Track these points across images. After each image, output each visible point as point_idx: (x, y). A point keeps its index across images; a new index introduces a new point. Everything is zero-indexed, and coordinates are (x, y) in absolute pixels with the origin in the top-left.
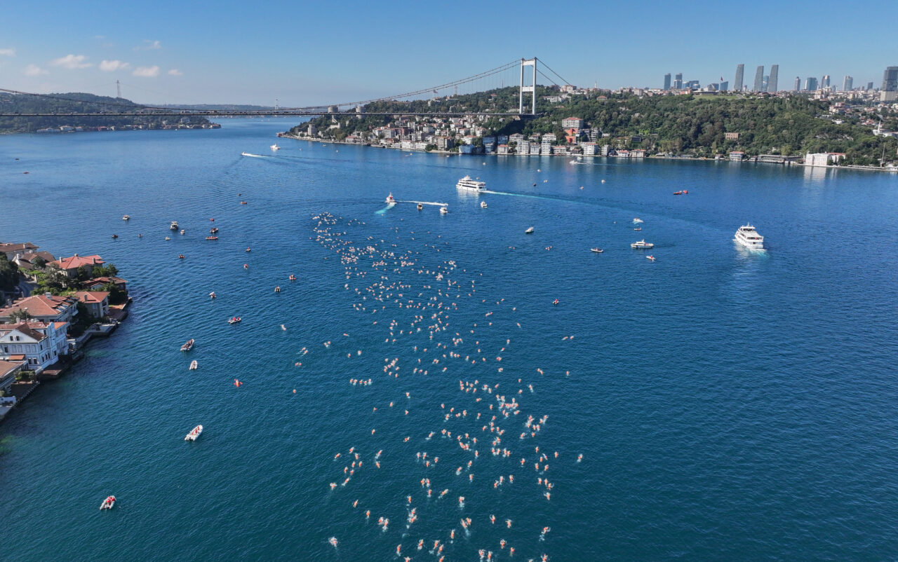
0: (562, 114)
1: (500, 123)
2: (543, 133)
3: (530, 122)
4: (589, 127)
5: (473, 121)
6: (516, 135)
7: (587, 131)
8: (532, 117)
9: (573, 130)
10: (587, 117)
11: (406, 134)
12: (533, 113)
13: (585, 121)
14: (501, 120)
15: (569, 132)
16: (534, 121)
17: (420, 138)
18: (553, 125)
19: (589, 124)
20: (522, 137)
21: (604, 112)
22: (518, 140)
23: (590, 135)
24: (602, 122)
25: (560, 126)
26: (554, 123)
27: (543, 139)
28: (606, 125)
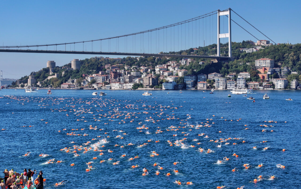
0: (255, 57)
1: (200, 65)
2: (238, 72)
3: (226, 63)
4: (279, 67)
5: (175, 65)
6: (214, 74)
7: (277, 69)
8: (228, 59)
9: (265, 69)
10: (277, 58)
11: (115, 77)
12: (230, 56)
13: (275, 61)
14: (201, 63)
15: (261, 71)
16: (230, 63)
17: (128, 80)
18: (247, 65)
19: (279, 64)
20: (219, 75)
21: (292, 53)
22: (216, 79)
23: (281, 73)
24: (291, 63)
25: (254, 65)
26: (248, 64)
27: (239, 77)
28: (294, 64)
